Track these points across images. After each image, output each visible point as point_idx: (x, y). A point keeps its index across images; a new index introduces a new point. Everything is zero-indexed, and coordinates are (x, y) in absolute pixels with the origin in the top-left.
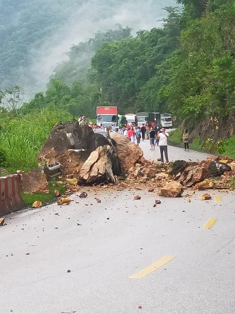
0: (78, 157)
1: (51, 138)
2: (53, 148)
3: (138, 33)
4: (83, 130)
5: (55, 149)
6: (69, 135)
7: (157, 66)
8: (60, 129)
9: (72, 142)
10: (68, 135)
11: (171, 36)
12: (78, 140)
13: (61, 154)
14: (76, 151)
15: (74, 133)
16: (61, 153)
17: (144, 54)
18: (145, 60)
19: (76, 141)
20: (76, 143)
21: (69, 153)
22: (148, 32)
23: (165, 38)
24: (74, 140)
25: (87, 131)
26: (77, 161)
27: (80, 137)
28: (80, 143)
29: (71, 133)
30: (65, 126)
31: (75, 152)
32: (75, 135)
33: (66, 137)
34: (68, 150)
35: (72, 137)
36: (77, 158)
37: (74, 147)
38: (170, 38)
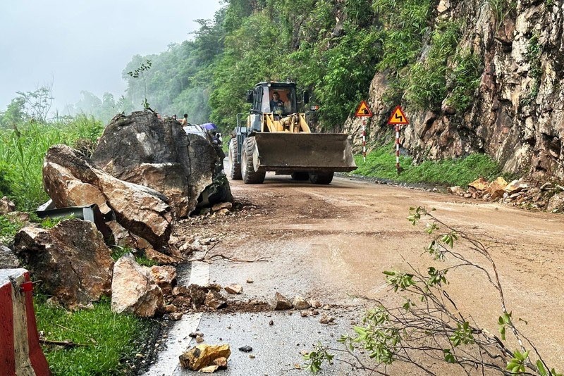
0: (161, 178)
1: (105, 142)
2: (111, 162)
3: (169, 46)
4: (166, 127)
5: (115, 163)
6: (141, 137)
7: (191, 78)
8: (122, 125)
9: (148, 149)
10: (138, 136)
11: (203, 49)
12: (159, 146)
13: (128, 173)
14: (156, 165)
15: (150, 132)
16: (127, 171)
17: (176, 67)
18: (177, 73)
19: (155, 147)
20: (155, 151)
21: (143, 171)
22: (179, 45)
23: (197, 50)
24: (152, 147)
25: (173, 129)
26: (158, 186)
27: (161, 140)
28: (162, 152)
29: (144, 133)
30: (133, 119)
31: (154, 168)
32: (152, 136)
33: (135, 141)
34: (142, 165)
35: (147, 139)
36: (159, 180)
37: (150, 159)
38: (202, 51)
